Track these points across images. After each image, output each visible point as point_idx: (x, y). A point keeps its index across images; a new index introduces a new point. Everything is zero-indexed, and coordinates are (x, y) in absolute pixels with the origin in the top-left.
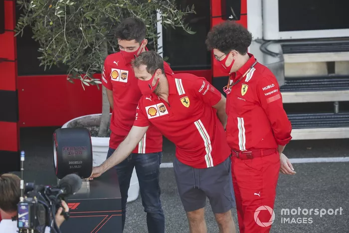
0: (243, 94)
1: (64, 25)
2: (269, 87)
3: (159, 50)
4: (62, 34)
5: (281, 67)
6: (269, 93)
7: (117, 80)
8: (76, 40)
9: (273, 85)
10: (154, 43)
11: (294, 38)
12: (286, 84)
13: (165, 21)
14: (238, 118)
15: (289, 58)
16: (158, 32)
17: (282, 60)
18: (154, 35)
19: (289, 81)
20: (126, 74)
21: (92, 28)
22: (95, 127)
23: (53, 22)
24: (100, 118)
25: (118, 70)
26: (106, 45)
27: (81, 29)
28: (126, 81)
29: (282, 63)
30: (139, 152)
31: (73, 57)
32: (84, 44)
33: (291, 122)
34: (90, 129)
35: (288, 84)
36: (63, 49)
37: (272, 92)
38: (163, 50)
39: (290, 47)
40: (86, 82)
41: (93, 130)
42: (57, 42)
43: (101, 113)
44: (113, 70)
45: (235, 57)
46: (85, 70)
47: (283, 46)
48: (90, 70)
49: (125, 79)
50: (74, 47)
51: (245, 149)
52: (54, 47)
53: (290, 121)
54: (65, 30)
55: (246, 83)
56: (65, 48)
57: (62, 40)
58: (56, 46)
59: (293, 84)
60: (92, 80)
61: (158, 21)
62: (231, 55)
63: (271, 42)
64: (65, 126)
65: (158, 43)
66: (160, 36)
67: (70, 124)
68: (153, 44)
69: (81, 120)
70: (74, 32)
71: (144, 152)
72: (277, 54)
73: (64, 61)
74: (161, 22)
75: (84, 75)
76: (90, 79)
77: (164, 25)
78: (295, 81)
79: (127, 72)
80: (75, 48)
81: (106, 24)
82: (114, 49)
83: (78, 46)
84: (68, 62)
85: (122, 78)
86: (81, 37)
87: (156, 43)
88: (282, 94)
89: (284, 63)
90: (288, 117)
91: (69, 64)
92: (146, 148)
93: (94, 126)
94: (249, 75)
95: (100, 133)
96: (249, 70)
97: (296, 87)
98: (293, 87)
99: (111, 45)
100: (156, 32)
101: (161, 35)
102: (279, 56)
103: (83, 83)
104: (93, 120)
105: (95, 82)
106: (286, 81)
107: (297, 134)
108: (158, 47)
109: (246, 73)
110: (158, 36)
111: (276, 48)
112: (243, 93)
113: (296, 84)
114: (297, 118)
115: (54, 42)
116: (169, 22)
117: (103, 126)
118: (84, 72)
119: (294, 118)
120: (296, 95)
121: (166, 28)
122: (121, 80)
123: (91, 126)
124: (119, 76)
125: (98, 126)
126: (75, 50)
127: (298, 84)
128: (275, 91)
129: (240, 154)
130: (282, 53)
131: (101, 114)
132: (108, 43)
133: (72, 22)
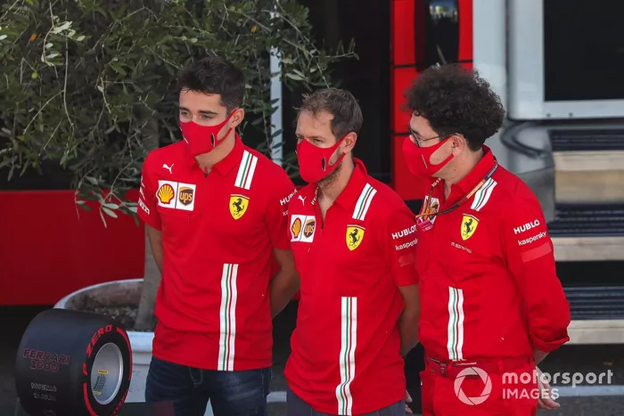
0: (464, 238)
1: (63, 79)
2: (528, 226)
3: (274, 139)
4: (59, 101)
5: (548, 180)
6: (528, 241)
7: (172, 206)
8: (87, 114)
9: (537, 223)
10: (265, 122)
11: (577, 115)
12: (557, 218)
13: (289, 75)
14: (451, 289)
15: (565, 162)
16: (273, 98)
17: (550, 164)
18: (265, 106)
19: (566, 213)
20: (190, 191)
21: (125, 89)
22: (128, 309)
23: (38, 72)
24: (140, 289)
25: (174, 184)
26: (155, 125)
27: (101, 89)
28: (190, 207)
29: (550, 171)
30: (220, 368)
31: (82, 150)
32: (106, 122)
33: (571, 304)
34: (117, 312)
35: (562, 220)
36: (60, 132)
37: (535, 238)
38: (284, 139)
39: (568, 136)
40: (110, 209)
41: (123, 315)
42: (47, 117)
43: (142, 277)
44: (161, 183)
45: (457, 151)
46: (108, 180)
47: (553, 135)
48: (118, 181)
49: (188, 203)
50: (83, 128)
51: (460, 356)
52: (41, 128)
53: (569, 301)
54: (65, 91)
55: (474, 213)
56: (64, 130)
57: (58, 112)
58: (45, 127)
59: (573, 219)
60: (124, 204)
61: (272, 76)
62: (450, 143)
63: (525, 124)
64: (61, 305)
65: (273, 122)
66: (276, 108)
67: (73, 300)
68: (262, 124)
69: (96, 294)
70: (85, 96)
71: (231, 368)
72: (539, 152)
73: (63, 161)
74: (280, 75)
75: (107, 191)
76: (118, 203)
77: (286, 83)
78: (578, 213)
79: (193, 187)
80: (85, 131)
81: (157, 81)
82: (172, 135)
83: (94, 125)
84: (70, 162)
85: (182, 201)
86: (100, 107)
87: (269, 124)
88: (554, 240)
89: (554, 172)
90: (565, 291)
91: (72, 168)
92: (236, 359)
93: (125, 306)
94: (482, 195)
95: (138, 321)
96: (481, 183)
97: (581, 225)
98: (574, 225)
99: (166, 125)
100: (268, 100)
101: (279, 104)
102: (542, 156)
103: (103, 212)
104: (124, 294)
105: (130, 209)
106: (557, 212)
107: (581, 331)
108: (273, 131)
109: (476, 189)
110: (274, 106)
111: (536, 139)
112: (465, 236)
113: (580, 219)
114: (581, 295)
115: (40, 118)
116: (298, 76)
117: (145, 308)
118: (107, 186)
119: (576, 295)
120: (581, 245)
121: (291, 90)
122: (180, 206)
123: (119, 306)
124: (176, 196)
125: (134, 306)
126: (86, 134)
127: (585, 219)
128: (541, 236)
129: (449, 367)
130: (550, 148)
131: (142, 280)
132: (160, 122)
133: (80, 73)
